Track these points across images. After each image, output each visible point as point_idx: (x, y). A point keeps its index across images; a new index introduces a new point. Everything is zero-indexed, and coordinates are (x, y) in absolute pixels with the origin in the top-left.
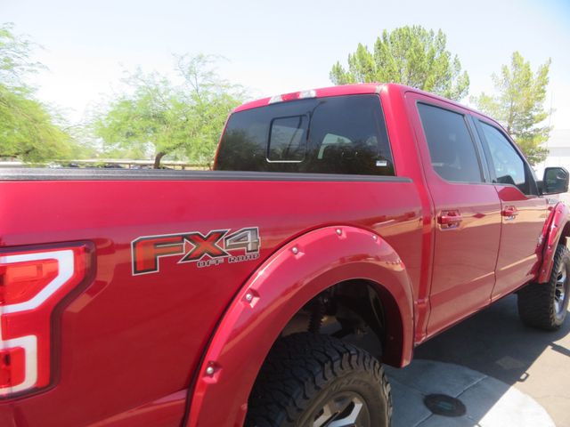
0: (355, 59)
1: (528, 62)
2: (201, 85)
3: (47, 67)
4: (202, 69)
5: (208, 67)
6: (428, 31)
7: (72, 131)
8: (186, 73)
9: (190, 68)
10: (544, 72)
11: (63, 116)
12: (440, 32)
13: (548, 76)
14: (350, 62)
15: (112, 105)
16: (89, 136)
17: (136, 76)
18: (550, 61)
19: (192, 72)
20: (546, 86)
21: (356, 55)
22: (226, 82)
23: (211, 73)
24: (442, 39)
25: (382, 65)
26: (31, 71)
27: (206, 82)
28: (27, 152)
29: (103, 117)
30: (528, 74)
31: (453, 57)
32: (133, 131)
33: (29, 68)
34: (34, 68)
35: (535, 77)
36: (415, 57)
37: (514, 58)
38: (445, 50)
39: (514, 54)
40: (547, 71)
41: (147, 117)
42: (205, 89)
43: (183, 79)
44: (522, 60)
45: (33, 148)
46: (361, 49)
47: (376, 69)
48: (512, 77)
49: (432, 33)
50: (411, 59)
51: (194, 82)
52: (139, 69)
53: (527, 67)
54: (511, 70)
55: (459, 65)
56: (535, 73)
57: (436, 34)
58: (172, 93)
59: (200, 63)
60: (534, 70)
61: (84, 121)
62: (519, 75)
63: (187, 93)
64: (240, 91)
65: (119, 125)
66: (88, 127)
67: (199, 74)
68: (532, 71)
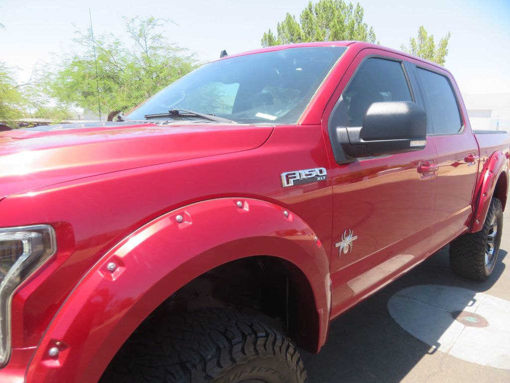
0: (283, 28)
1: (432, 36)
2: (150, 48)
4: (152, 32)
5: (157, 31)
6: (347, 5)
7: (21, 90)
8: (136, 35)
9: (141, 31)
10: (444, 44)
11: (9, 75)
12: (358, 5)
13: (447, 48)
14: (279, 31)
18: (449, 35)
19: (142, 34)
20: (445, 56)
21: (285, 24)
22: (176, 45)
23: (160, 36)
24: (359, 13)
25: (309, 33)
27: (155, 45)
30: (432, 46)
31: (369, 28)
32: (91, 90)
35: (436, 49)
36: (338, 27)
37: (420, 32)
38: (363, 22)
39: (420, 28)
40: (447, 44)
42: (153, 52)
43: (133, 41)
44: (426, 33)
46: (289, 18)
47: (304, 38)
48: (418, 49)
49: (351, 7)
50: (334, 30)
51: (143, 44)
53: (431, 40)
54: (417, 42)
55: (374, 36)
56: (436, 46)
57: (355, 7)
58: (123, 54)
59: (150, 26)
60: (437, 43)
61: (34, 80)
62: (424, 47)
63: (139, 55)
64: (189, 55)
66: (38, 86)
67: (149, 37)
68: (434, 43)
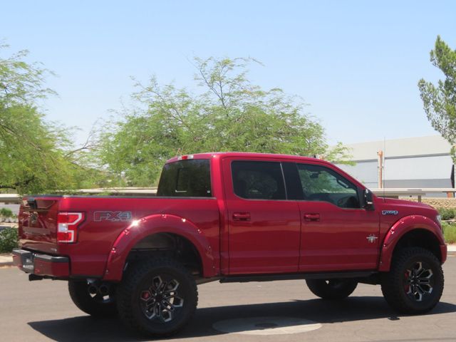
2: (227, 94)
3: (55, 92)
4: (230, 75)
5: (236, 72)
7: (76, 156)
8: (209, 80)
11: (68, 137)
15: (121, 124)
16: (94, 162)
17: (150, 90)
19: (215, 78)
23: (239, 79)
26: (40, 97)
28: (27, 182)
29: (111, 139)
33: (39, 94)
34: (43, 93)
41: (159, 137)
45: (33, 178)
52: (153, 80)
59: (225, 69)
61: (89, 144)
65: (127, 149)
67: (225, 80)
